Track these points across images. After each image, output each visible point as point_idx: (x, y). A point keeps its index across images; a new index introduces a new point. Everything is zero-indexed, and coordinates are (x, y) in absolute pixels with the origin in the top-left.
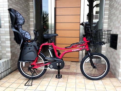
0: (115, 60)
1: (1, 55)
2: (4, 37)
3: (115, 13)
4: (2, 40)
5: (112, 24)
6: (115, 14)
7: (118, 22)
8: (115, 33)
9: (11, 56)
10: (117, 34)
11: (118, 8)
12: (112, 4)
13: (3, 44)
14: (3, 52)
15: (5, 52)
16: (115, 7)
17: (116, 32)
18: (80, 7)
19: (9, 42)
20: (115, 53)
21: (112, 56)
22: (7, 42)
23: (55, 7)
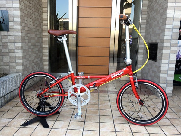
0: (154, 74)
1: (9, 68)
2: (13, 44)
3: (155, 16)
4: (10, 48)
5: (151, 30)
6: (156, 18)
7: (158, 27)
8: (154, 41)
9: (23, 69)
10: (158, 42)
11: (160, 11)
12: (152, 5)
13: (10, 54)
14: (11, 64)
15: (14, 64)
16: (155, 9)
17: (156, 40)
18: (111, 7)
19: (20, 51)
20: (154, 65)
21: (151, 69)
22: (16, 51)
23: (78, 6)
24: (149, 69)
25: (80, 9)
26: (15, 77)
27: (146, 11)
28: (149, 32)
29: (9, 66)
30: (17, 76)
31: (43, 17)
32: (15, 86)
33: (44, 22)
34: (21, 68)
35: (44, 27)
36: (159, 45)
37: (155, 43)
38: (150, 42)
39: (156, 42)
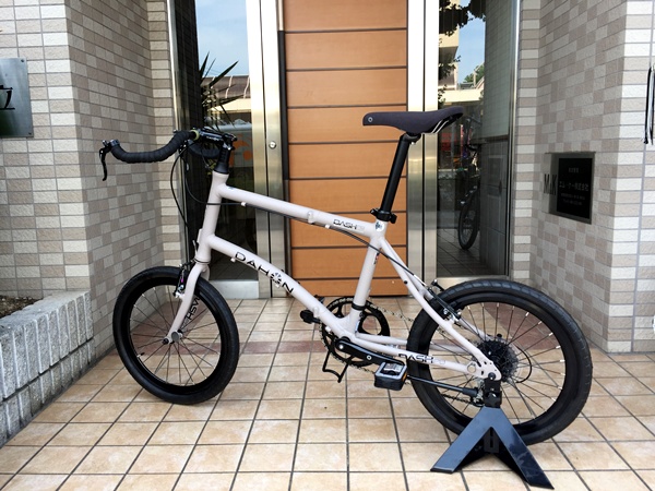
0: (582, 269)
1: (38, 275)
2: (50, 184)
3: (573, 54)
4: (38, 199)
5: (560, 106)
6: (578, 59)
7: (591, 95)
8: (576, 148)
9: (92, 277)
10: (592, 150)
11: (593, 33)
12: (558, 13)
13: (42, 222)
14: (45, 260)
15: (58, 259)
16: (571, 27)
17: (586, 143)
18: (407, 29)
19: (80, 208)
20: (580, 237)
21: (567, 252)
22: (64, 208)
23: (281, 29)
24: (562, 252)
25: (291, 40)
26: (64, 307)
27: (537, 35)
28: (555, 114)
29: (37, 269)
30: (71, 303)
31: (155, 75)
32: (65, 342)
33: (157, 93)
34: (83, 271)
35: (157, 112)
36: (598, 161)
37: (582, 153)
38: (560, 149)
39: (584, 150)
